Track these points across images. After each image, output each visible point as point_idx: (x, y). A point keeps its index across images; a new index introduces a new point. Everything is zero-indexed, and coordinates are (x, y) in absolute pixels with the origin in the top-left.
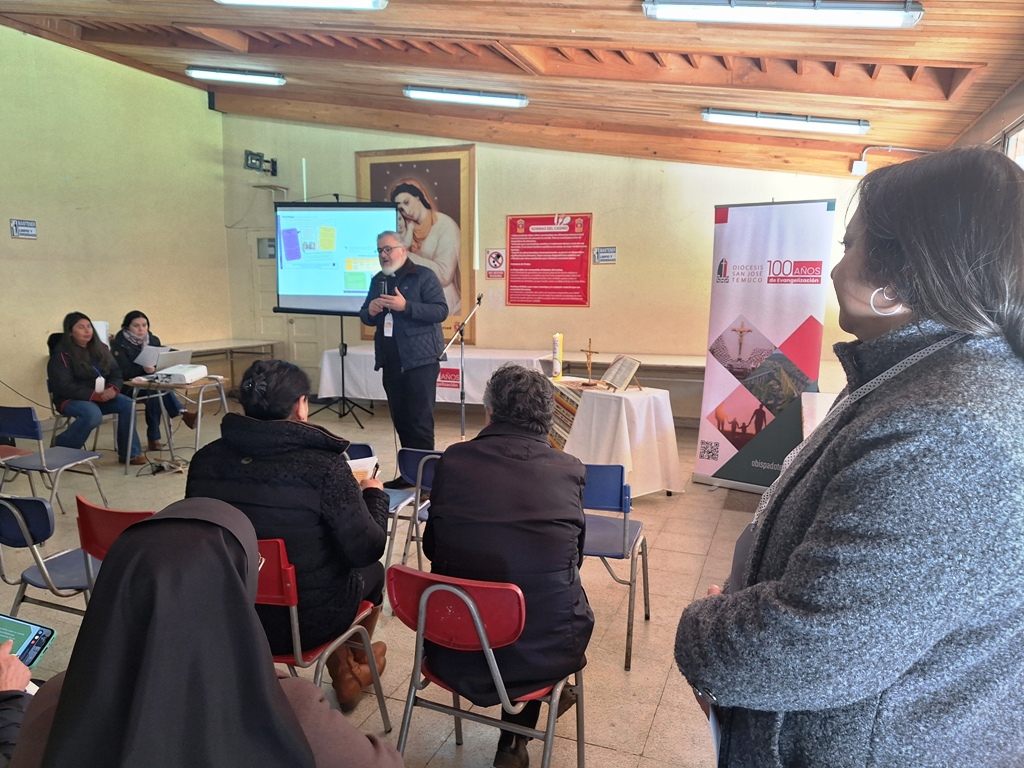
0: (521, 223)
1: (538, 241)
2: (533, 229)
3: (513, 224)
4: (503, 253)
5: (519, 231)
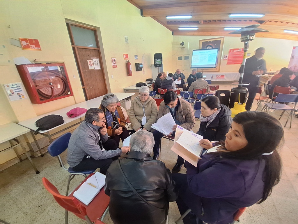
0: (232, 50)
1: (235, 53)
3: (230, 50)
4: (227, 56)
5: (231, 52)
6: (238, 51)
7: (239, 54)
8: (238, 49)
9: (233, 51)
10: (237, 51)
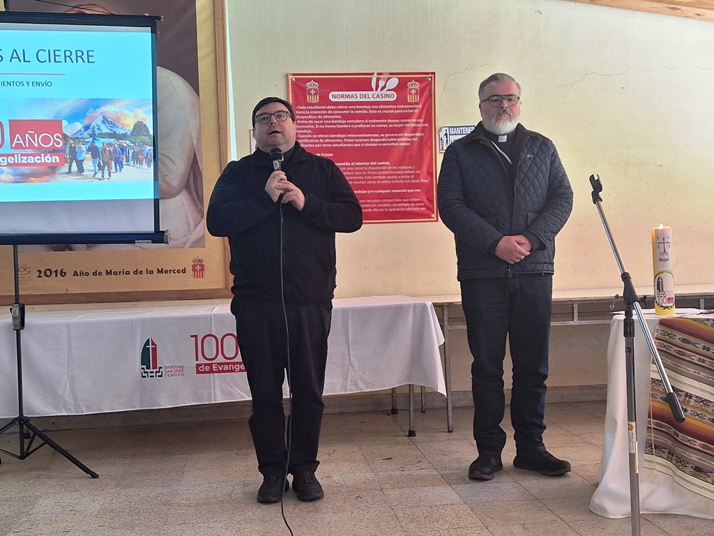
1: (344, 117)
2: (334, 96)
3: (299, 87)
5: (309, 99)
6: (371, 96)
7: (382, 124)
8: (362, 83)
9: (324, 100)
10: (357, 96)
